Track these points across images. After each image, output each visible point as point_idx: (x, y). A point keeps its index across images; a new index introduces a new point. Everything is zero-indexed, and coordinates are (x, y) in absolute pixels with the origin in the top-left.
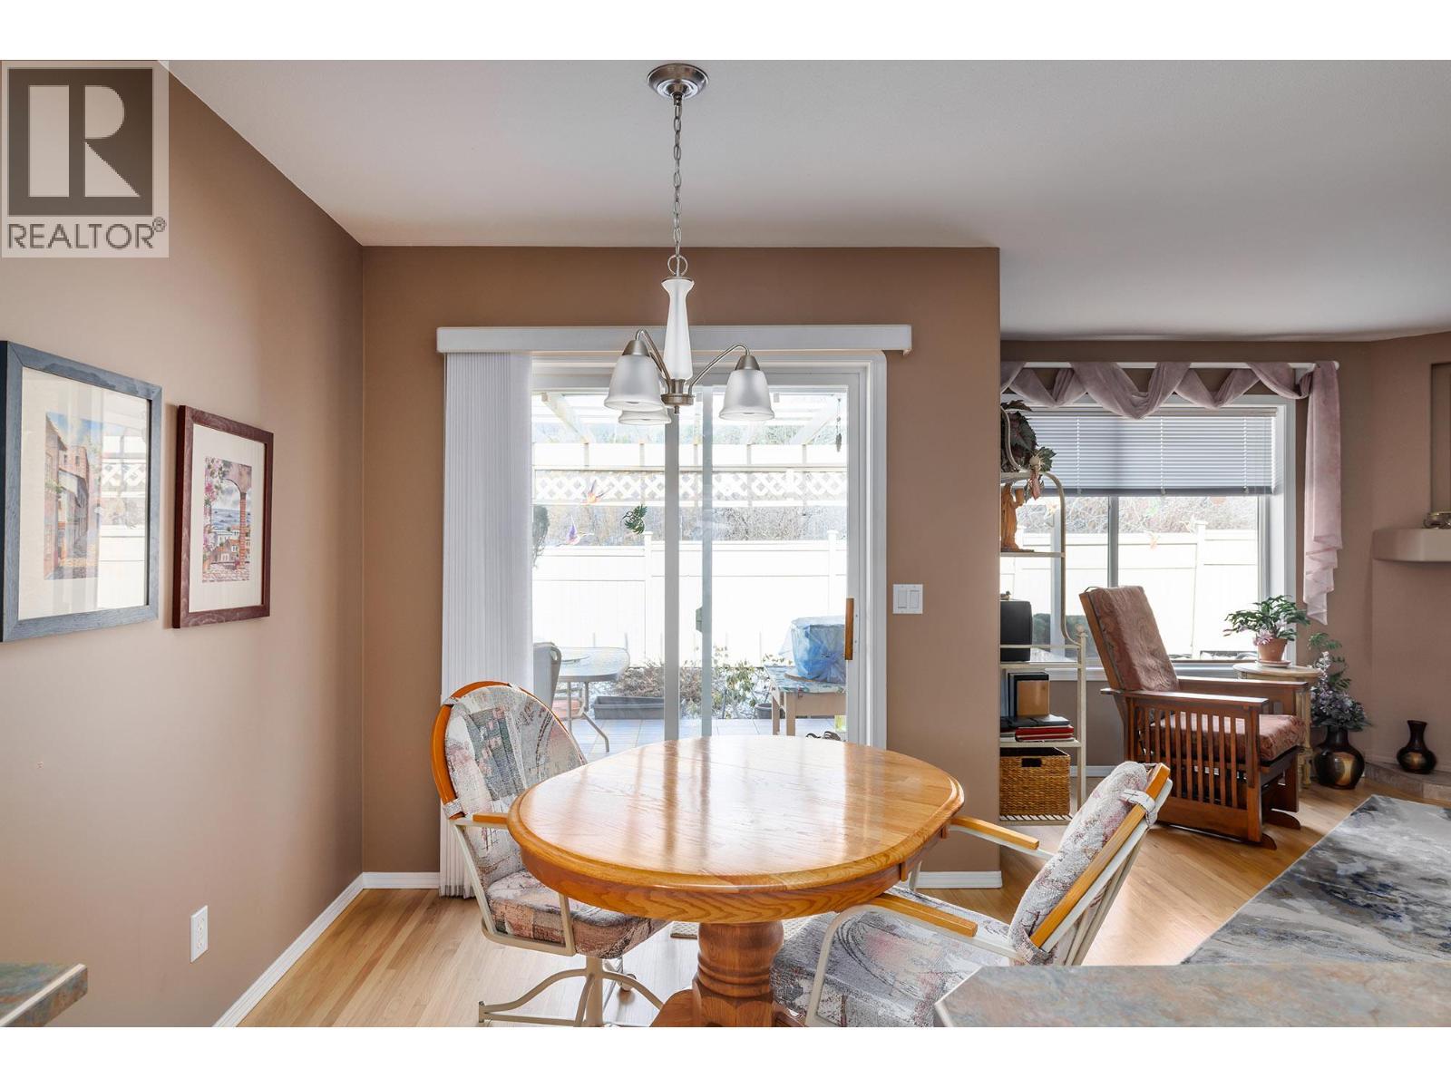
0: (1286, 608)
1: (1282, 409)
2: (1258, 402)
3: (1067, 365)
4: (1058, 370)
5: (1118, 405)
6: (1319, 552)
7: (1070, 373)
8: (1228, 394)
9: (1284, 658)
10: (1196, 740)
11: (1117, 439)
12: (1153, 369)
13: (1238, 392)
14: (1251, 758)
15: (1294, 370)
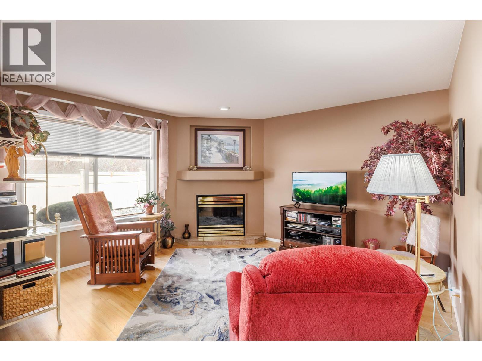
0: (153, 196)
1: (153, 133)
2: (145, 129)
3: (73, 103)
4: (68, 104)
5: (95, 122)
6: (163, 177)
7: (74, 107)
8: (136, 125)
9: (153, 211)
10: (118, 250)
11: (96, 137)
12: (109, 112)
13: (139, 125)
14: (137, 253)
15: (156, 121)
